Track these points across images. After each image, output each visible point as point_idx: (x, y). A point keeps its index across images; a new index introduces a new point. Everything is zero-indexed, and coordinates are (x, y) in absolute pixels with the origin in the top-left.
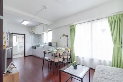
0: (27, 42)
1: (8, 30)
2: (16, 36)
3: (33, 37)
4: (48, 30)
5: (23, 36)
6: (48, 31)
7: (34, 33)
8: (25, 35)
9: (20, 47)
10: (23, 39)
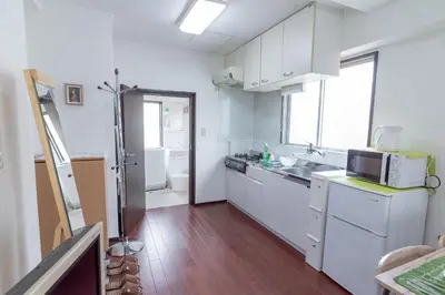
0: (203, 131)
1: (116, 72)
2: (161, 103)
3: (227, 104)
4: (346, 54)
5: (186, 101)
6: (346, 62)
7: (239, 86)
8: (192, 96)
9: (173, 154)
10: (188, 116)
